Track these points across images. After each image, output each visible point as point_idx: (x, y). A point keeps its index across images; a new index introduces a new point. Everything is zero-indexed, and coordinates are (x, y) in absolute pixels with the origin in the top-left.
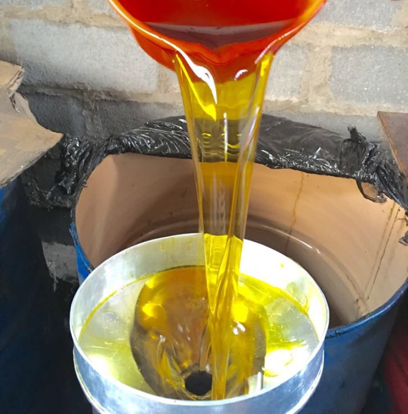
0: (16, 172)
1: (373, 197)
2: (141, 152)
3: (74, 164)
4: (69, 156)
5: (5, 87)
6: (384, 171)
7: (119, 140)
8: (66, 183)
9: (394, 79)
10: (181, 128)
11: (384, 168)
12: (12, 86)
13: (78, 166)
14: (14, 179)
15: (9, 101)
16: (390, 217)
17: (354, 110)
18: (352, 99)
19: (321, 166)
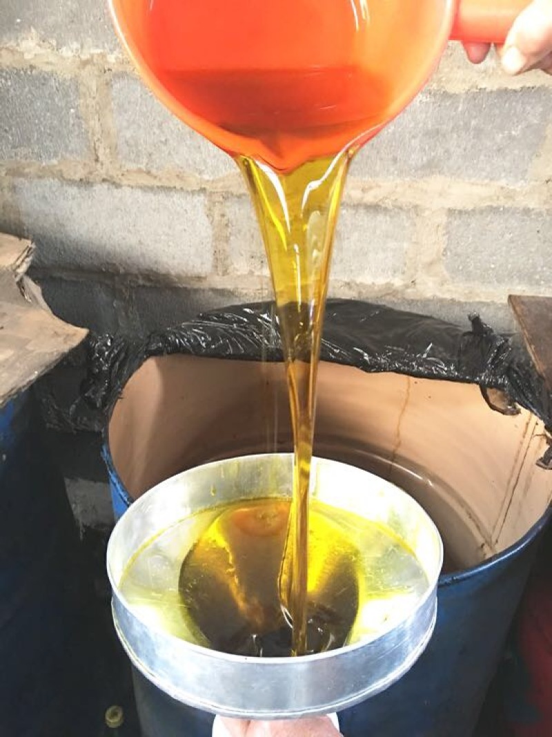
0: (28, 380)
1: (503, 408)
2: (193, 352)
3: (105, 368)
4: (98, 358)
5: (10, 269)
6: (517, 373)
7: (164, 337)
8: (94, 393)
9: (531, 252)
10: (245, 320)
11: (517, 369)
12: (19, 267)
13: (110, 373)
14: (26, 388)
15: (16, 287)
16: (525, 433)
17: (478, 295)
18: (474, 280)
19: (433, 368)
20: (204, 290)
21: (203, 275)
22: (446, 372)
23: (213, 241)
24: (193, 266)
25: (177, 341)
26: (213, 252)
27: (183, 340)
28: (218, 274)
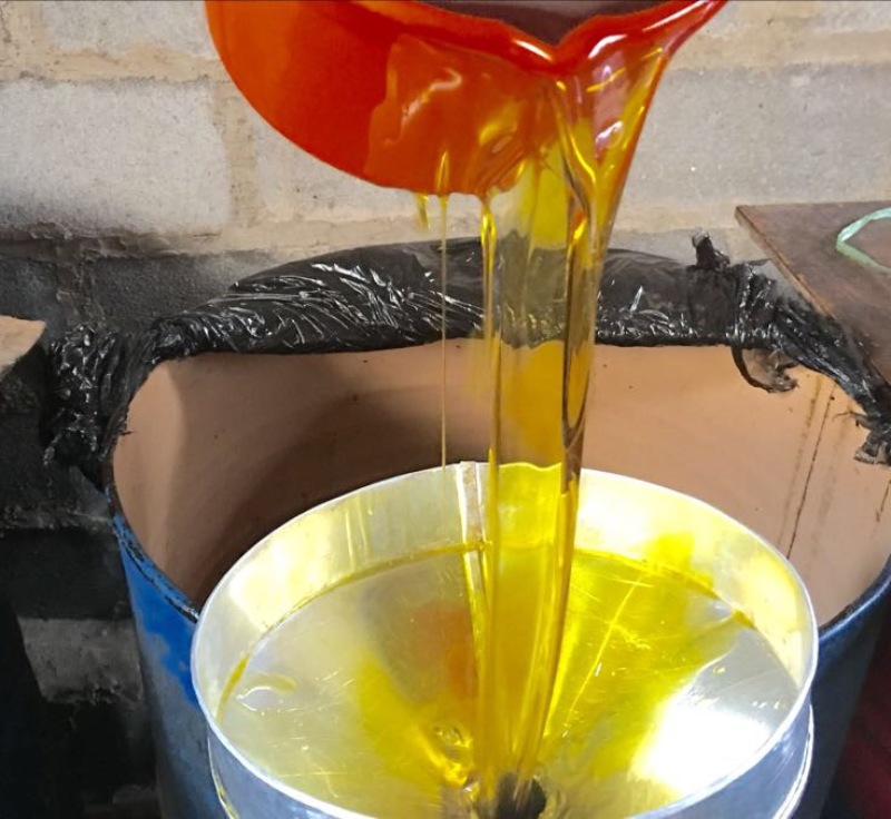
1: (766, 382)
4: (69, 370)
6: (791, 317)
10: (319, 282)
16: (810, 419)
19: (652, 327)
20: (217, 256)
21: (214, 230)
22: (673, 330)
23: (227, 168)
24: (196, 216)
25: (206, 331)
26: (229, 188)
27: (217, 328)
28: (241, 226)
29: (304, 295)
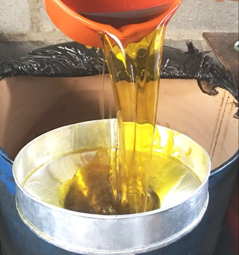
2: (30, 74)
6: (216, 70)
7: (10, 65)
9: (210, 10)
10: (60, 53)
11: (216, 68)
16: (222, 104)
17: (183, 36)
18: (181, 28)
19: (171, 72)
20: (25, 43)
21: (24, 33)
22: (178, 73)
23: (30, 12)
24: (18, 28)
25: (20, 68)
26: (30, 18)
27: (23, 67)
28: (34, 32)
29: (54, 57)
